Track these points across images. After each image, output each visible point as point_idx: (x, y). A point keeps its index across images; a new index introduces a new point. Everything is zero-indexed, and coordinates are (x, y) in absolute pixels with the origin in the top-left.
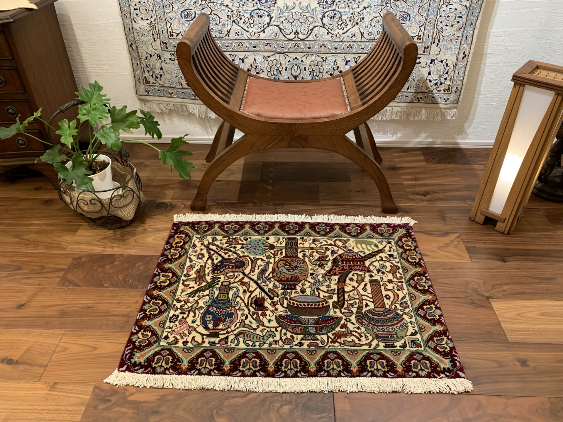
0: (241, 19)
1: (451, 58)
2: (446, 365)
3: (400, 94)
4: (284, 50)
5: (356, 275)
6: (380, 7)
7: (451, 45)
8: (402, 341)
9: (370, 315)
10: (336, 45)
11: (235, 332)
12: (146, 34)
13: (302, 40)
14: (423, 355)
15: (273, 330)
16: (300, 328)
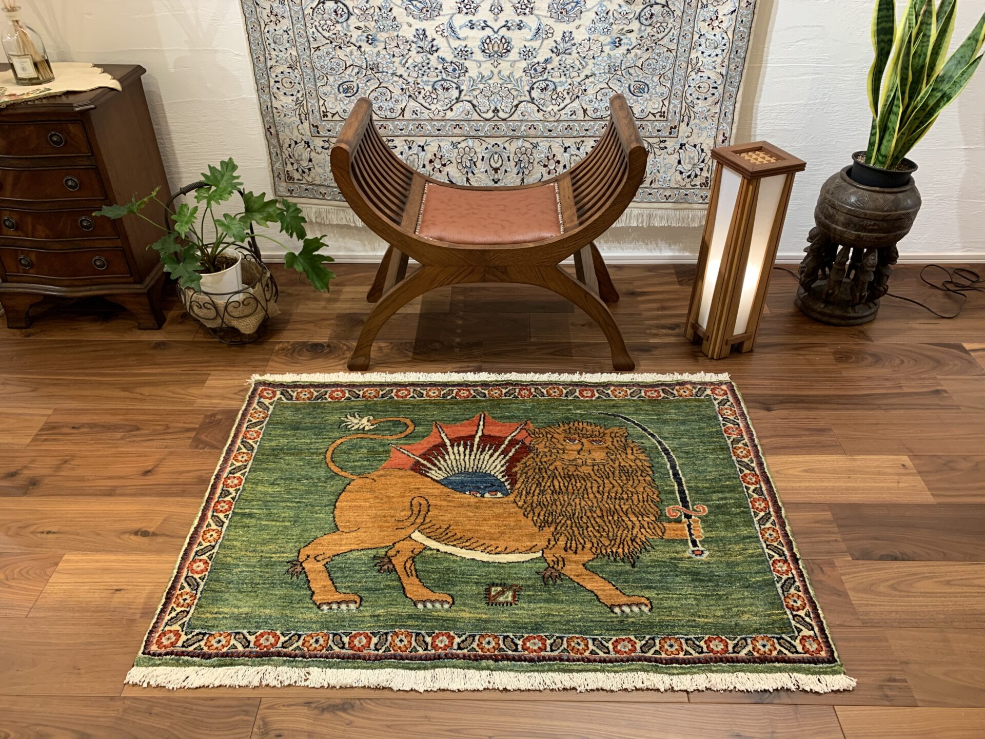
0: (420, 93)
1: (707, 141)
3: (640, 191)
4: (480, 134)
6: (608, 75)
7: (706, 124)
10: (550, 126)
12: (290, 114)
13: (504, 120)
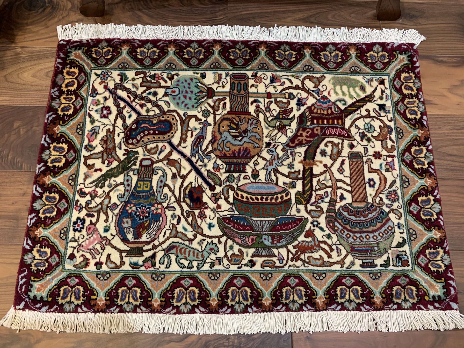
2: (437, 292)
5: (330, 145)
8: (385, 257)
9: (346, 214)
11: (165, 246)
14: (410, 279)
15: (215, 241)
16: (251, 237)
